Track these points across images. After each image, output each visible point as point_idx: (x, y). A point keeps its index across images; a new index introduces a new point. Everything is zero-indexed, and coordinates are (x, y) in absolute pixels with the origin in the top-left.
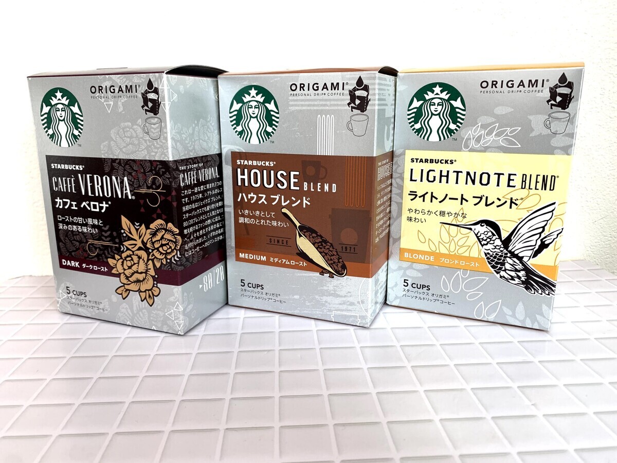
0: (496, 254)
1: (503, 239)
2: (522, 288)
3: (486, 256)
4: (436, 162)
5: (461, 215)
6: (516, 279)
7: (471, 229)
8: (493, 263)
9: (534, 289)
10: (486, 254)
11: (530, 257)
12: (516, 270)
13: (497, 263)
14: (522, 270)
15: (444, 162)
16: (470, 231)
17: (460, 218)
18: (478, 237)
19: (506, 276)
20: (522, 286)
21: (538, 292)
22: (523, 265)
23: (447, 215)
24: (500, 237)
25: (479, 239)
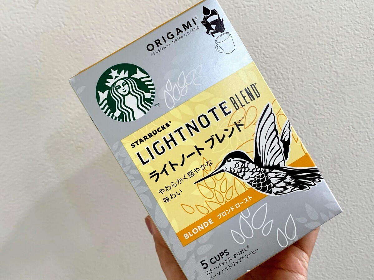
0: (258, 177)
1: (253, 161)
2: (297, 191)
3: (251, 184)
4: (155, 134)
5: (206, 164)
6: (288, 187)
7: (223, 171)
8: (261, 186)
9: (307, 185)
10: (250, 183)
11: (284, 160)
12: (283, 179)
13: (264, 184)
14: (286, 176)
15: (161, 129)
16: (223, 173)
17: (207, 167)
18: (233, 174)
19: (279, 190)
20: (296, 189)
21: (311, 185)
22: (284, 170)
23: (195, 173)
24: (250, 161)
25: (235, 175)
